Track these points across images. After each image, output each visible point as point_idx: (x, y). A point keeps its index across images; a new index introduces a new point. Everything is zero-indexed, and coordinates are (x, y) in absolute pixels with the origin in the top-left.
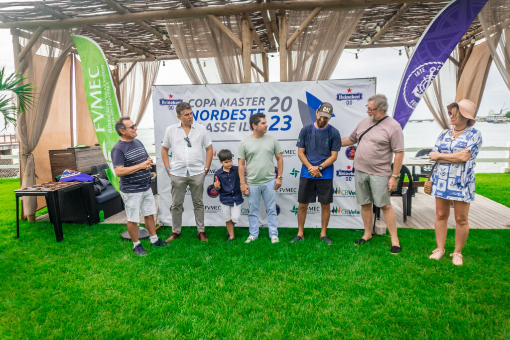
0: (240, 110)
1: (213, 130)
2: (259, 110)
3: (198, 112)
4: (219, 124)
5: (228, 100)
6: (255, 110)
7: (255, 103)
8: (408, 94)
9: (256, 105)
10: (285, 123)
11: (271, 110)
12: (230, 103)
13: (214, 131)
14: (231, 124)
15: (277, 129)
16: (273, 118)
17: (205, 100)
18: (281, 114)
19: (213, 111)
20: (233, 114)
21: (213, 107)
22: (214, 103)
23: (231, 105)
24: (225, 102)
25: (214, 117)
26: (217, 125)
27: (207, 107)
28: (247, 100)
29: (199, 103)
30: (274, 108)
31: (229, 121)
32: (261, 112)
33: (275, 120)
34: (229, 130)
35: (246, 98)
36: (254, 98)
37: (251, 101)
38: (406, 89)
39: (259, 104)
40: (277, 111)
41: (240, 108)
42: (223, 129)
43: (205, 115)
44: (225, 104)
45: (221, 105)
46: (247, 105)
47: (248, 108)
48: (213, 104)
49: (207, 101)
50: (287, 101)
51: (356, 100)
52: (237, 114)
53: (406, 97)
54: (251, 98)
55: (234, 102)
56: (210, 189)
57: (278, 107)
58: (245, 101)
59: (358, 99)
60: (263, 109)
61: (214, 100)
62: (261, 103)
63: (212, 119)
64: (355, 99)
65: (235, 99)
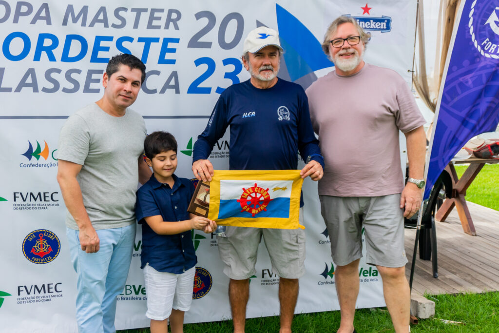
0: (115, 40)
1: (40, 88)
2: (167, 41)
4: (59, 71)
5: (85, 10)
6: (156, 40)
7: (155, 23)
8: (479, 25)
9: (159, 27)
10: (227, 75)
11: (194, 43)
12: (89, 21)
13: (45, 90)
14: (90, 72)
15: (207, 91)
16: (198, 62)
17: (20, 4)
18: (217, 54)
20: (97, 48)
21: (42, 27)
22: (43, 14)
23: (92, 25)
24: (76, 14)
25: (44, 54)
26: (54, 75)
27: (24, 25)
28: (135, 13)
30: (202, 40)
31: (85, 64)
32: (170, 45)
33: (204, 67)
34: (87, 90)
35: (133, 10)
36: (153, 11)
37: (145, 17)
38: (474, 15)
39: (167, 27)
40: (208, 45)
41: (117, 34)
42: (71, 86)
44: (75, 20)
45: (65, 23)
46: (136, 26)
47: (136, 34)
48: (42, 18)
49: (24, 9)
50: (233, 24)
51: (379, 32)
52: (107, 49)
53: (475, 31)
54: (145, 10)
55: (101, 18)
56: (33, 242)
57: (212, 36)
58: (130, 16)
59: (382, 30)
60: (177, 41)
61: (45, 6)
62: (171, 24)
64: (376, 29)
65: (103, 10)
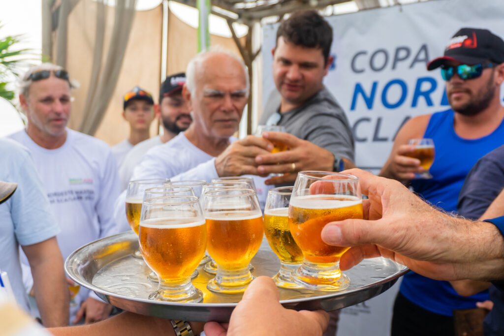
3: (375, 85)
19: (420, 81)
21: (421, 70)
22: (422, 56)
27: (402, 72)
29: (379, 61)
43: (394, 94)
48: (421, 61)
61: (424, 48)
63: (414, 104)
